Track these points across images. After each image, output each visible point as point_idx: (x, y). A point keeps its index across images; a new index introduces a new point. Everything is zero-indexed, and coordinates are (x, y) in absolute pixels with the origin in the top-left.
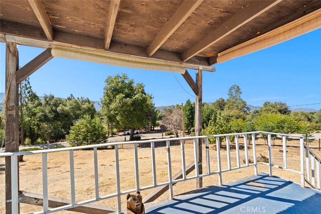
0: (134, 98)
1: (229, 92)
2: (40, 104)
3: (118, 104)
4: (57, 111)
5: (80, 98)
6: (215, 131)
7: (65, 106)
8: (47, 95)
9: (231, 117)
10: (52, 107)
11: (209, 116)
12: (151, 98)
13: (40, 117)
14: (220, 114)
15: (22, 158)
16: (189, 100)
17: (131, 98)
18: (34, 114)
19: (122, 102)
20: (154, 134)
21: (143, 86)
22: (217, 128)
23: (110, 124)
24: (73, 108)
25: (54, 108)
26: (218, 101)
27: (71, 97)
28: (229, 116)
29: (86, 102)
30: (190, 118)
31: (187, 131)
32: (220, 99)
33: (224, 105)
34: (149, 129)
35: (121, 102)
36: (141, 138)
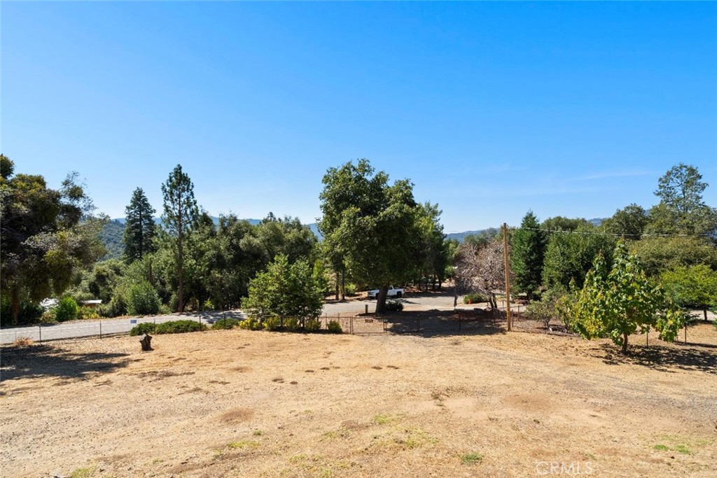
0: (381, 214)
1: (660, 187)
2: (212, 234)
3: (346, 230)
4: (238, 245)
5: (283, 219)
6: (603, 302)
7: (254, 236)
8: (225, 215)
9: (665, 260)
10: (232, 239)
11: (588, 256)
12: (435, 213)
13: (210, 259)
14: (625, 251)
15: (149, 342)
16: (531, 215)
17: (376, 215)
18: (202, 253)
19: (354, 225)
20: (440, 299)
21: (410, 185)
22: (613, 296)
23: (340, 274)
24: (268, 240)
25: (235, 241)
26: (620, 215)
27: (269, 218)
28: (661, 257)
29: (293, 228)
30: (532, 261)
31: (525, 294)
32: (628, 208)
33: (642, 225)
34: (430, 286)
35: (352, 225)
36: (402, 308)
